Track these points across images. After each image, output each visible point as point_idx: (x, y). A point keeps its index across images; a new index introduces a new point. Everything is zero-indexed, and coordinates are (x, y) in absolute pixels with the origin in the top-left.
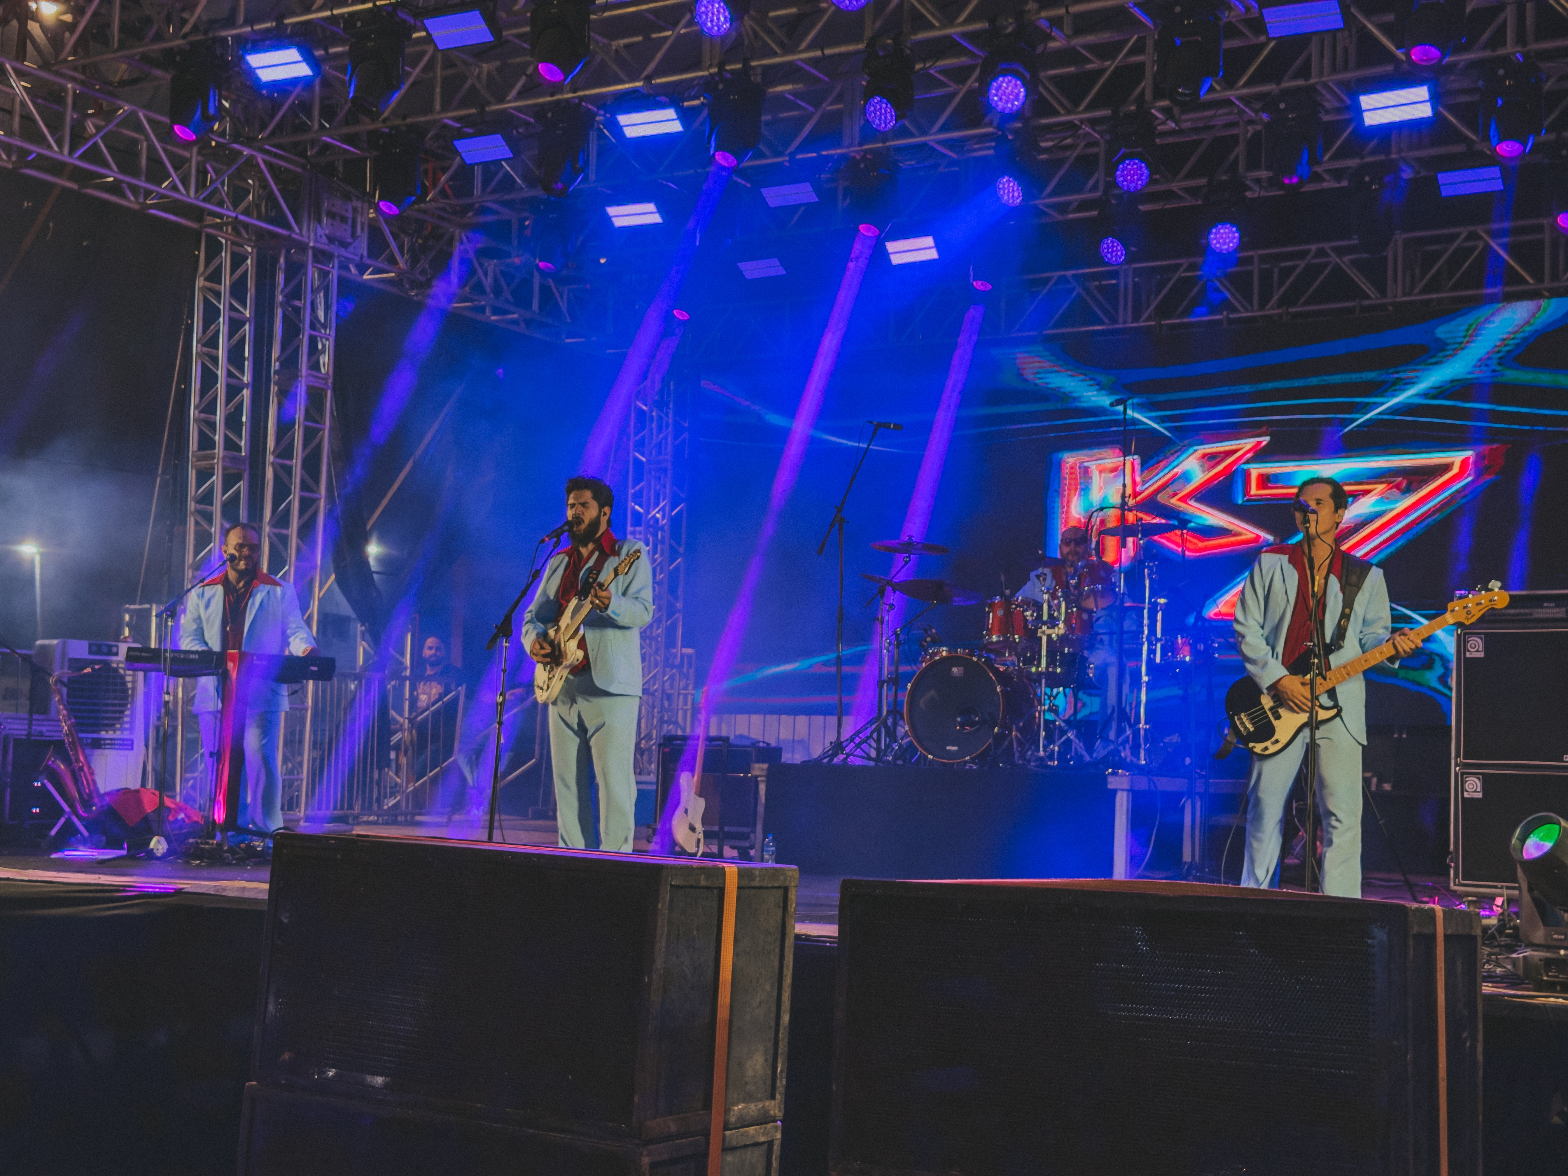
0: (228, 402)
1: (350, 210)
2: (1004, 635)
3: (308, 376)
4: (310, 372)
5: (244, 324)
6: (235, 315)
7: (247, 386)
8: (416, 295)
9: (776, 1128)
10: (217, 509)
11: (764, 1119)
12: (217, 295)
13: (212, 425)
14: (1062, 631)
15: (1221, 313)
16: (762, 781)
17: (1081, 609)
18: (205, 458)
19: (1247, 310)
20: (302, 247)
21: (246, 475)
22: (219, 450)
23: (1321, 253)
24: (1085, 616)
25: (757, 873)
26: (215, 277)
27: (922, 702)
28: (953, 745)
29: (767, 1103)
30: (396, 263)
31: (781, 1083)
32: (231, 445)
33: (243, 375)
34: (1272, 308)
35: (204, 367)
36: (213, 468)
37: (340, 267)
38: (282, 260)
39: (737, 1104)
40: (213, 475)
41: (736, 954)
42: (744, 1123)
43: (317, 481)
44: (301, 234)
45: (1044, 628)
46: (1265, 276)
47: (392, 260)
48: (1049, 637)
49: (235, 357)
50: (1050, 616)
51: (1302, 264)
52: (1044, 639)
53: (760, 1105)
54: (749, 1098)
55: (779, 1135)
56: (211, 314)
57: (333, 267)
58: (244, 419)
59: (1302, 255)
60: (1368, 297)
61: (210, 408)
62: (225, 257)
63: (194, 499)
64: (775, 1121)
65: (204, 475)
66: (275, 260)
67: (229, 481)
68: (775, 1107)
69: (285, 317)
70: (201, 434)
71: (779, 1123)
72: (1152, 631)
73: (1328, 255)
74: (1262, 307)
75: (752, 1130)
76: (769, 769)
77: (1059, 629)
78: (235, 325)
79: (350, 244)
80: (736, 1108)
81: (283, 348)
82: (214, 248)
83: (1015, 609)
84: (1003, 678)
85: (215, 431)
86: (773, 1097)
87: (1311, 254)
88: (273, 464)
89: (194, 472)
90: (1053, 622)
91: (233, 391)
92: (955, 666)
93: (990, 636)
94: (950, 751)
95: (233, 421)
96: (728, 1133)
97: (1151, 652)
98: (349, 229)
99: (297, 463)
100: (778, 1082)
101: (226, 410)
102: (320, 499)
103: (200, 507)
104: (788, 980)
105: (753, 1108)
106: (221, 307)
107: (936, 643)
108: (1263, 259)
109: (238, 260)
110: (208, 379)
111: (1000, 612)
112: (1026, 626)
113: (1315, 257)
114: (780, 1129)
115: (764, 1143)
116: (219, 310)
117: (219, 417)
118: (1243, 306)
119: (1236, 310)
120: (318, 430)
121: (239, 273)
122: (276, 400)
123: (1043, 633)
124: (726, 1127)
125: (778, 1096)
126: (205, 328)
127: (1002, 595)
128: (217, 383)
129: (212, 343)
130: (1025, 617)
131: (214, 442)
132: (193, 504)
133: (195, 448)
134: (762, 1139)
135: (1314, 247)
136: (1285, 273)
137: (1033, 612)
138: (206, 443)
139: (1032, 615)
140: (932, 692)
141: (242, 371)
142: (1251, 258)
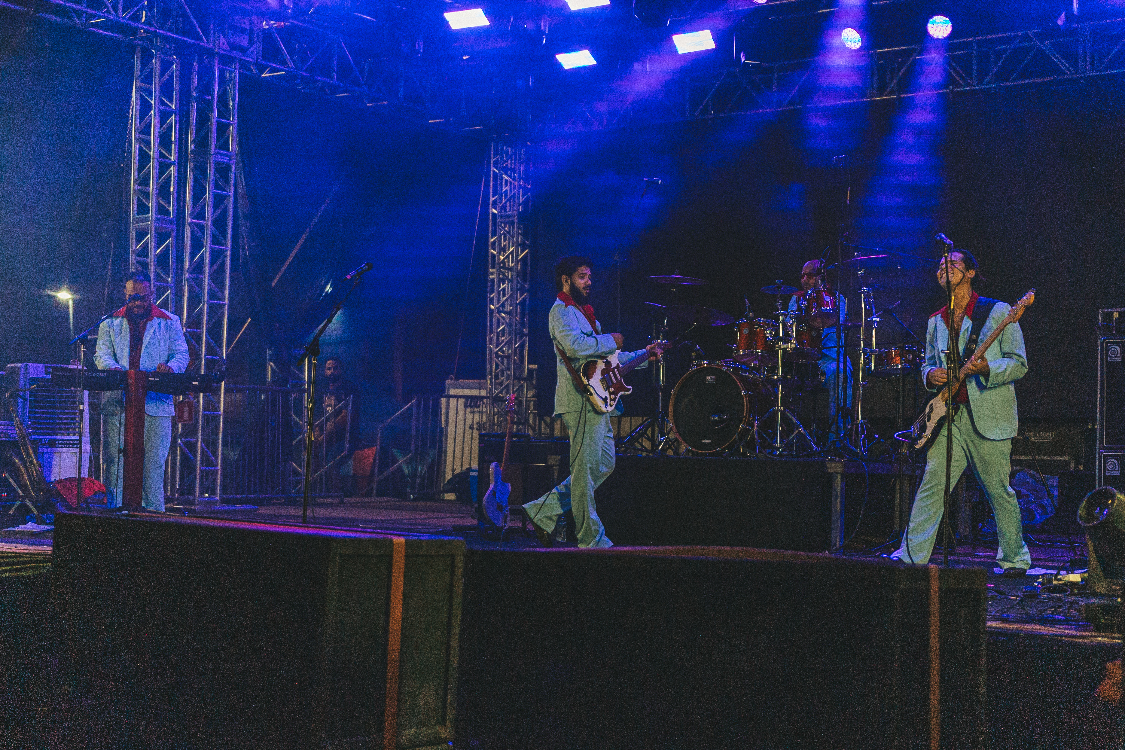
0: (159, 177)
1: (247, 23)
2: (749, 349)
3: (216, 153)
4: (217, 151)
5: (172, 115)
6: (165, 109)
7: (173, 163)
10: (151, 262)
11: (436, 742)
12: (150, 93)
13: (147, 194)
14: (793, 346)
15: (947, 88)
16: (557, 469)
17: (810, 328)
18: (141, 221)
19: (968, 85)
20: (211, 53)
21: (174, 234)
22: (152, 214)
23: (1026, 38)
24: (814, 334)
25: (424, 543)
26: (148, 79)
27: (683, 403)
28: (708, 439)
29: (438, 728)
30: (286, 63)
31: (451, 712)
32: (162, 210)
33: (171, 156)
34: (988, 83)
35: (141, 150)
36: (148, 228)
37: (241, 68)
38: (196, 64)
39: (410, 728)
40: (149, 234)
41: (405, 610)
42: (416, 744)
43: (224, 236)
44: (208, 43)
45: (781, 343)
46: (983, 57)
47: (284, 63)
48: (784, 350)
49: (164, 141)
50: (785, 333)
51: (1011, 47)
52: (780, 352)
53: (431, 729)
54: (420, 724)
56: (145, 108)
57: (235, 68)
58: (172, 190)
59: (1010, 40)
60: (1063, 73)
61: (144, 181)
62: (156, 64)
63: (133, 252)
64: (447, 742)
65: (141, 234)
66: (191, 65)
67: (161, 238)
68: (445, 731)
69: (198, 111)
70: (139, 202)
71: (451, 744)
72: (868, 344)
73: (1032, 40)
74: (979, 82)
76: (561, 460)
77: (792, 343)
78: (164, 116)
79: (248, 49)
80: (408, 732)
81: (197, 132)
82: (147, 57)
83: (757, 328)
84: (748, 384)
85: (149, 199)
86: (444, 724)
87: (1018, 39)
88: (190, 224)
89: (134, 232)
90: (787, 338)
91: (163, 167)
92: (709, 376)
93: (738, 351)
94: (705, 443)
95: (163, 192)
97: (867, 362)
98: (247, 38)
99: (208, 223)
100: (449, 711)
101: (157, 183)
102: (227, 250)
103: (139, 259)
105: (425, 732)
106: (153, 102)
107: (700, 357)
108: (980, 44)
109: (166, 65)
110: (144, 158)
111: (746, 331)
112: (766, 342)
113: (1021, 41)
116: (151, 104)
117: (152, 188)
118: (964, 80)
119: (959, 85)
120: (224, 197)
121: (167, 75)
122: (191, 174)
123: (779, 347)
124: (398, 746)
125: (448, 723)
126: (141, 119)
127: (747, 317)
128: (150, 162)
129: (146, 131)
130: (765, 334)
131: (148, 208)
132: (133, 257)
133: (135, 213)
135: (1019, 34)
136: (1000, 54)
137: (772, 330)
138: (143, 209)
139: (771, 333)
140: (691, 396)
141: (170, 152)
142: (970, 42)
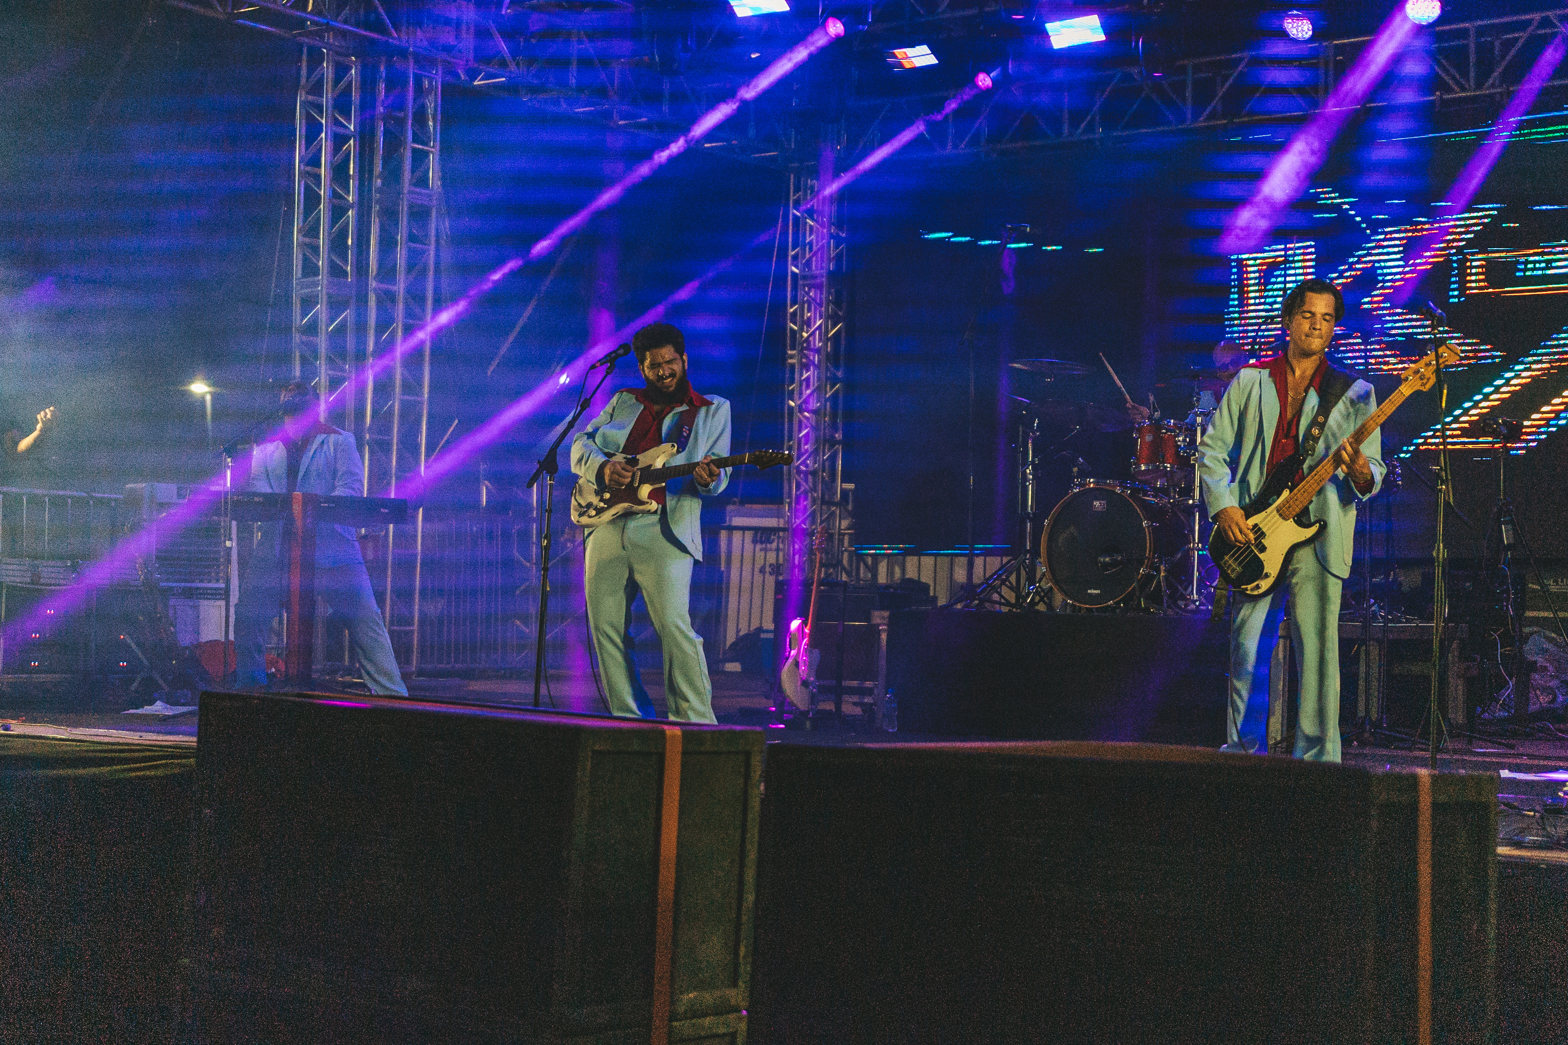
0: (332, 225)
2: (1154, 463)
3: (410, 192)
4: (413, 189)
5: (350, 139)
6: (341, 130)
7: (352, 206)
8: (530, 100)
9: (740, 1019)
10: (322, 343)
11: (722, 1009)
12: (319, 108)
13: (315, 249)
15: (1433, 94)
16: (884, 630)
18: (309, 285)
19: (1463, 89)
20: (403, 53)
21: (353, 303)
22: (323, 277)
23: (1545, 22)
25: (708, 736)
26: (317, 89)
27: (1061, 539)
28: (1095, 589)
29: (727, 992)
30: (506, 67)
31: (745, 968)
32: (336, 271)
33: (349, 195)
34: (1493, 86)
35: (307, 187)
36: (317, 296)
37: (445, 74)
38: (382, 68)
39: (688, 991)
40: (318, 303)
41: (682, 827)
42: (695, 1013)
43: (423, 306)
44: (399, 39)
45: (1198, 455)
46: (1484, 50)
47: (503, 65)
49: (340, 173)
51: (1522, 36)
52: (1198, 466)
53: (717, 993)
54: (702, 985)
55: (743, 1026)
56: (313, 130)
57: (437, 74)
58: (350, 242)
59: (1523, 26)
61: (312, 231)
62: (327, 68)
63: (299, 330)
64: (738, 1011)
65: (308, 304)
66: (377, 69)
67: (334, 310)
68: (738, 996)
69: (386, 132)
70: (305, 259)
71: (744, 1012)
73: (1555, 26)
74: (1479, 86)
75: (707, 1021)
76: (890, 617)
78: (339, 140)
79: (454, 46)
80: (685, 997)
81: (385, 163)
82: (316, 59)
83: (1166, 433)
84: (1152, 512)
85: (319, 255)
86: (735, 985)
87: (1535, 23)
88: (375, 291)
89: (298, 300)
91: (338, 211)
92: (1097, 499)
93: (1138, 465)
94: (1092, 594)
95: (338, 245)
96: (675, 1024)
98: (453, 31)
99: (400, 289)
100: (742, 968)
101: (330, 234)
103: (306, 339)
104: (752, 855)
105: (709, 998)
106: (324, 122)
107: (1084, 474)
108: (1481, 31)
109: (341, 71)
110: (312, 199)
111: (1149, 437)
112: (1178, 453)
113: (1538, 28)
114: (746, 1020)
115: (724, 1035)
116: (321, 124)
117: (323, 241)
118: (1458, 83)
119: (1450, 90)
120: (423, 252)
121: (343, 84)
122: (377, 220)
124: (673, 1017)
125: (741, 984)
126: (308, 145)
127: (1150, 418)
128: (319, 204)
129: (315, 162)
130: (1176, 442)
131: (318, 267)
132: (298, 335)
133: (299, 275)
134: (722, 1030)
135: (1537, 16)
136: (1508, 45)
137: (1186, 437)
138: (310, 269)
139: (1184, 440)
140: (1072, 529)
141: (347, 190)
142: (1466, 30)
